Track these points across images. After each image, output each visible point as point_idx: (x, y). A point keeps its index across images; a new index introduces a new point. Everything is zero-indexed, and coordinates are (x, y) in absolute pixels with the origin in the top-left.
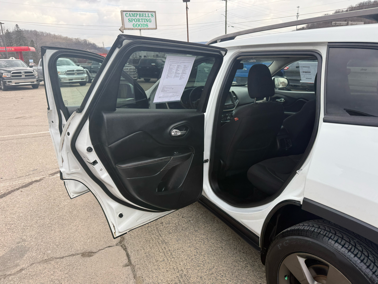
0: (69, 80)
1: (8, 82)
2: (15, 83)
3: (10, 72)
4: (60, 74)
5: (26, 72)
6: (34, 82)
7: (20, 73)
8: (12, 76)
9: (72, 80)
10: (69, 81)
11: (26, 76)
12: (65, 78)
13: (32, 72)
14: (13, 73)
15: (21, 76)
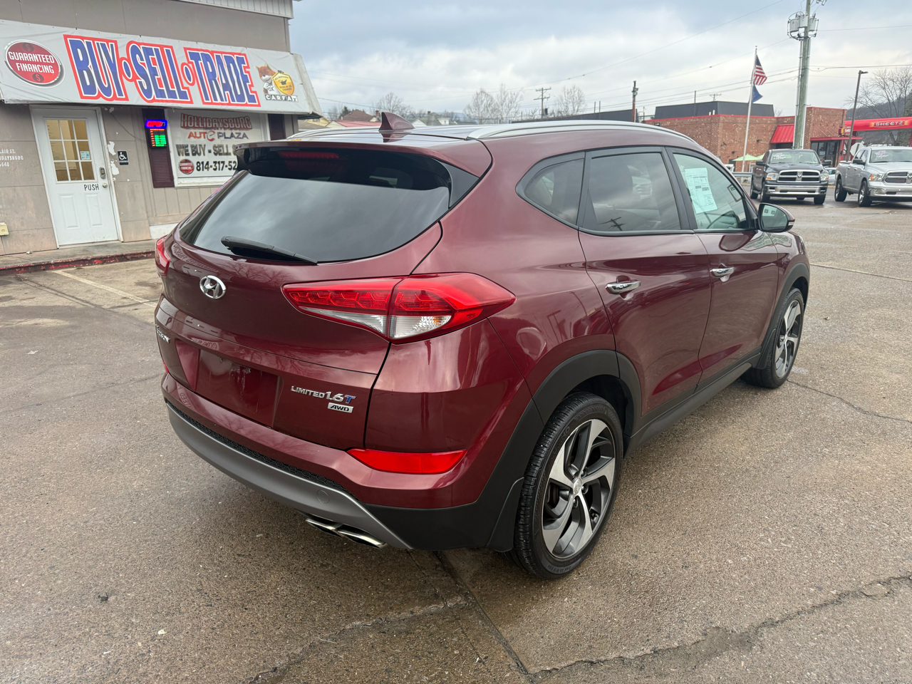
0: (888, 193)
1: (771, 188)
2: (781, 191)
3: (777, 171)
4: (873, 180)
5: (805, 173)
6: (814, 192)
7: (795, 173)
8: (780, 179)
9: (895, 193)
10: (886, 195)
11: (803, 179)
12: (879, 189)
13: (817, 174)
14: (782, 174)
15: (794, 179)
